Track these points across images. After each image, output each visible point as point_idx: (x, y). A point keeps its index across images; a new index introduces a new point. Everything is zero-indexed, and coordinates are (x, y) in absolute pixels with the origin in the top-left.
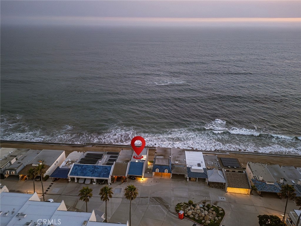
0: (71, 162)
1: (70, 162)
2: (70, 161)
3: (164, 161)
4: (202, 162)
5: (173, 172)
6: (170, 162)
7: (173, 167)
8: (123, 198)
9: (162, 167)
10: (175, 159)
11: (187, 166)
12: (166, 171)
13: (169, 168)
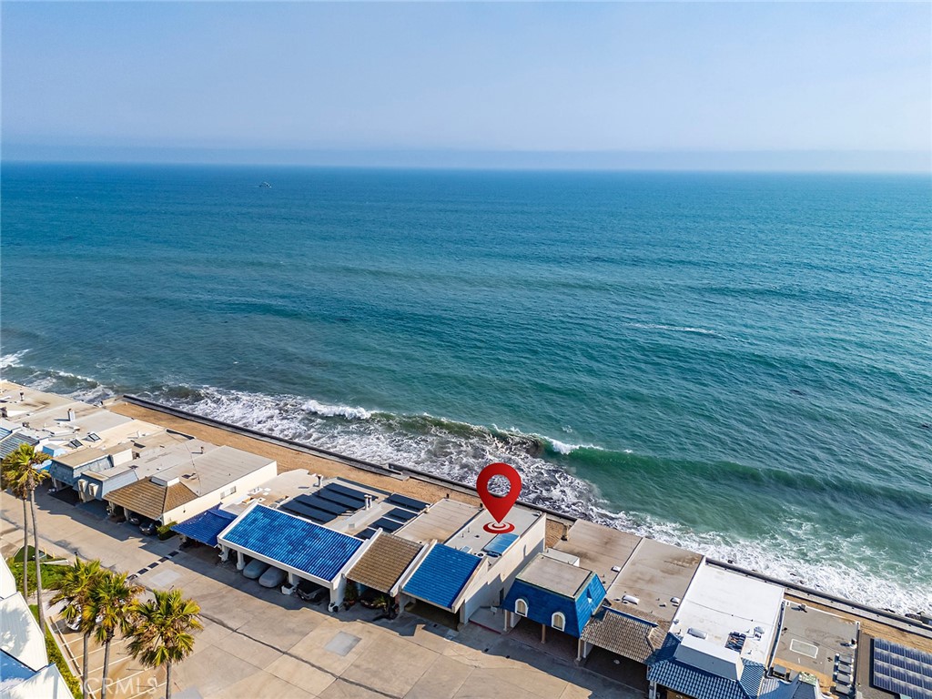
2: (266, 494)
3: (567, 575)
4: (758, 633)
5: (589, 635)
6: (594, 587)
7: (600, 615)
8: (339, 678)
9: (543, 600)
10: (633, 584)
11: (673, 629)
12: (559, 620)
13: (574, 612)
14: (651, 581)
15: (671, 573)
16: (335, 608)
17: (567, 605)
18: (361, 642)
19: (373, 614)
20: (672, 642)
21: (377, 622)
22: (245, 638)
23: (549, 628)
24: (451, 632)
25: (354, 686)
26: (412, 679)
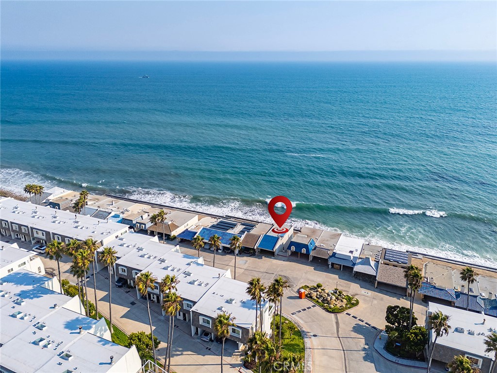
3: (304, 239)
4: (357, 250)
5: (312, 253)
6: (312, 243)
7: (315, 249)
8: (246, 269)
9: (299, 246)
10: (322, 242)
11: (334, 251)
12: (304, 251)
13: (308, 248)
14: (327, 241)
15: (332, 238)
16: (237, 254)
17: (306, 246)
18: (248, 262)
19: (249, 255)
20: (334, 254)
21: (251, 256)
23: (301, 253)
24: (273, 257)
26: (266, 268)
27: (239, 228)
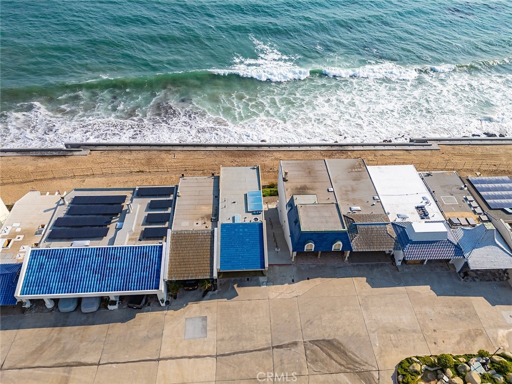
0: (22, 237)
1: (20, 233)
2: (19, 230)
5: (356, 246)
8: (217, 356)
10: (347, 197)
11: (392, 220)
12: (337, 246)
15: (358, 179)
16: (167, 303)
17: (341, 236)
18: (209, 319)
21: (206, 297)
22: (114, 366)
23: (330, 252)
24: (262, 279)
25: (232, 356)
26: (266, 328)
27: (137, 210)
